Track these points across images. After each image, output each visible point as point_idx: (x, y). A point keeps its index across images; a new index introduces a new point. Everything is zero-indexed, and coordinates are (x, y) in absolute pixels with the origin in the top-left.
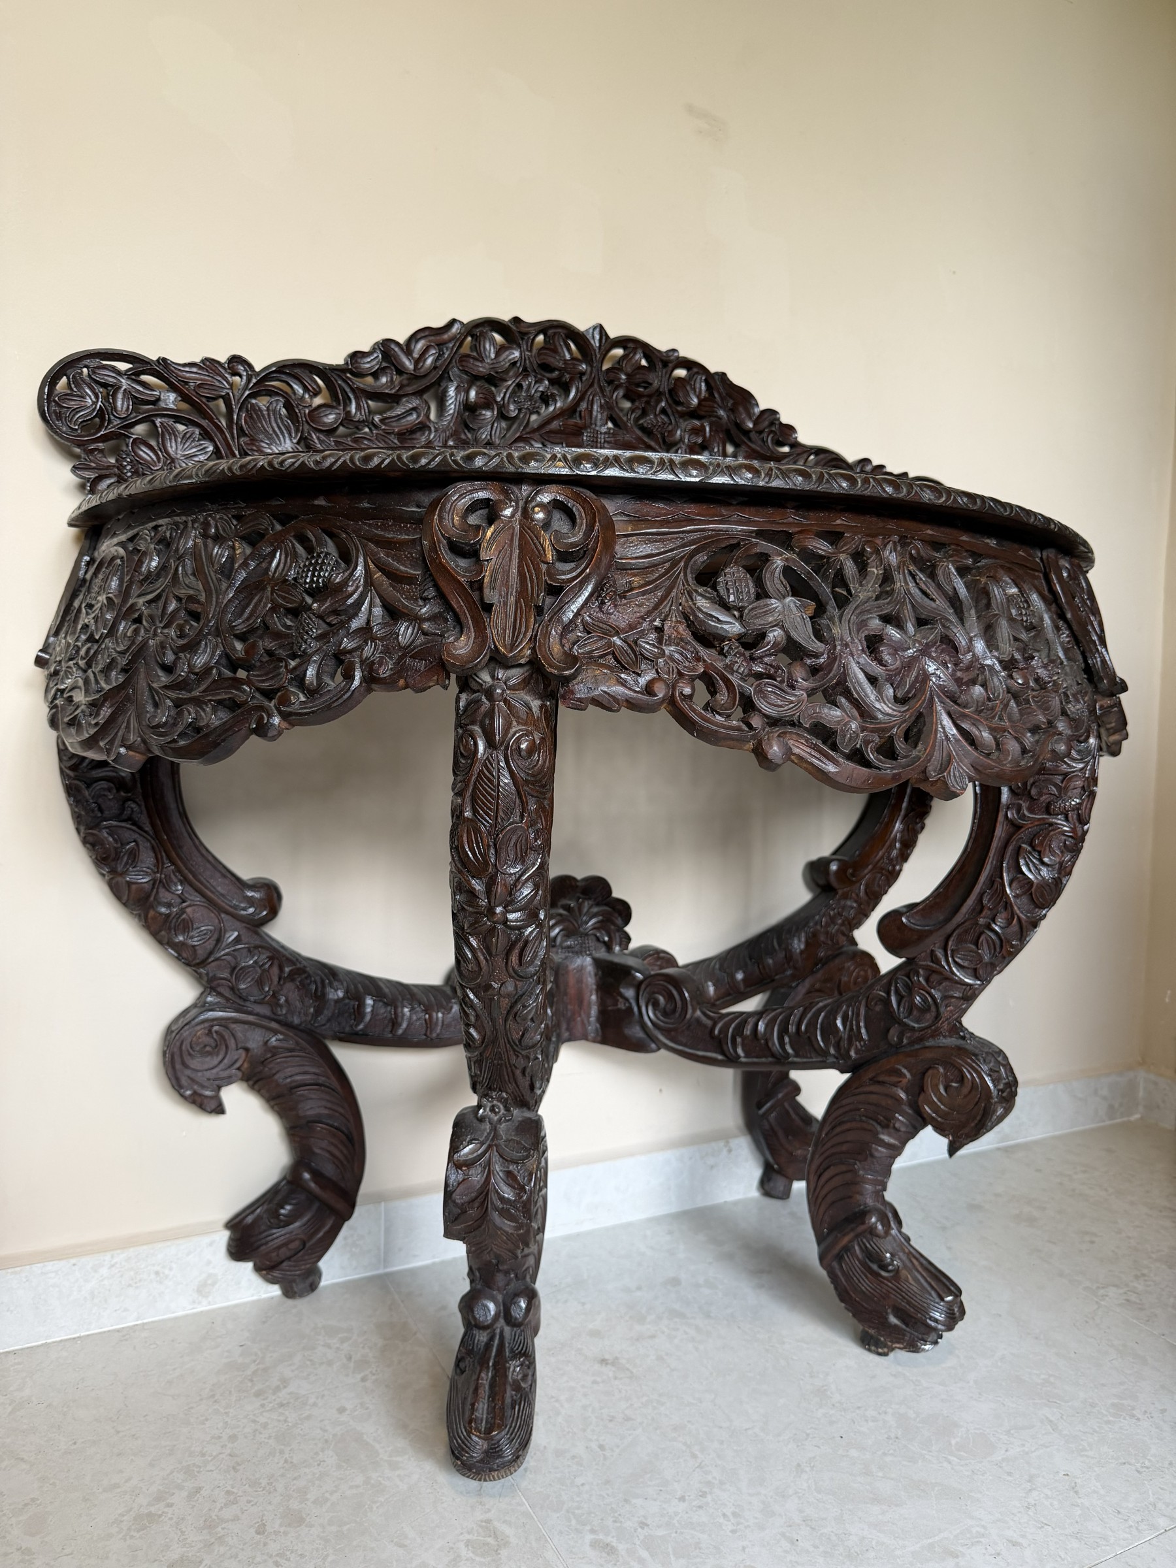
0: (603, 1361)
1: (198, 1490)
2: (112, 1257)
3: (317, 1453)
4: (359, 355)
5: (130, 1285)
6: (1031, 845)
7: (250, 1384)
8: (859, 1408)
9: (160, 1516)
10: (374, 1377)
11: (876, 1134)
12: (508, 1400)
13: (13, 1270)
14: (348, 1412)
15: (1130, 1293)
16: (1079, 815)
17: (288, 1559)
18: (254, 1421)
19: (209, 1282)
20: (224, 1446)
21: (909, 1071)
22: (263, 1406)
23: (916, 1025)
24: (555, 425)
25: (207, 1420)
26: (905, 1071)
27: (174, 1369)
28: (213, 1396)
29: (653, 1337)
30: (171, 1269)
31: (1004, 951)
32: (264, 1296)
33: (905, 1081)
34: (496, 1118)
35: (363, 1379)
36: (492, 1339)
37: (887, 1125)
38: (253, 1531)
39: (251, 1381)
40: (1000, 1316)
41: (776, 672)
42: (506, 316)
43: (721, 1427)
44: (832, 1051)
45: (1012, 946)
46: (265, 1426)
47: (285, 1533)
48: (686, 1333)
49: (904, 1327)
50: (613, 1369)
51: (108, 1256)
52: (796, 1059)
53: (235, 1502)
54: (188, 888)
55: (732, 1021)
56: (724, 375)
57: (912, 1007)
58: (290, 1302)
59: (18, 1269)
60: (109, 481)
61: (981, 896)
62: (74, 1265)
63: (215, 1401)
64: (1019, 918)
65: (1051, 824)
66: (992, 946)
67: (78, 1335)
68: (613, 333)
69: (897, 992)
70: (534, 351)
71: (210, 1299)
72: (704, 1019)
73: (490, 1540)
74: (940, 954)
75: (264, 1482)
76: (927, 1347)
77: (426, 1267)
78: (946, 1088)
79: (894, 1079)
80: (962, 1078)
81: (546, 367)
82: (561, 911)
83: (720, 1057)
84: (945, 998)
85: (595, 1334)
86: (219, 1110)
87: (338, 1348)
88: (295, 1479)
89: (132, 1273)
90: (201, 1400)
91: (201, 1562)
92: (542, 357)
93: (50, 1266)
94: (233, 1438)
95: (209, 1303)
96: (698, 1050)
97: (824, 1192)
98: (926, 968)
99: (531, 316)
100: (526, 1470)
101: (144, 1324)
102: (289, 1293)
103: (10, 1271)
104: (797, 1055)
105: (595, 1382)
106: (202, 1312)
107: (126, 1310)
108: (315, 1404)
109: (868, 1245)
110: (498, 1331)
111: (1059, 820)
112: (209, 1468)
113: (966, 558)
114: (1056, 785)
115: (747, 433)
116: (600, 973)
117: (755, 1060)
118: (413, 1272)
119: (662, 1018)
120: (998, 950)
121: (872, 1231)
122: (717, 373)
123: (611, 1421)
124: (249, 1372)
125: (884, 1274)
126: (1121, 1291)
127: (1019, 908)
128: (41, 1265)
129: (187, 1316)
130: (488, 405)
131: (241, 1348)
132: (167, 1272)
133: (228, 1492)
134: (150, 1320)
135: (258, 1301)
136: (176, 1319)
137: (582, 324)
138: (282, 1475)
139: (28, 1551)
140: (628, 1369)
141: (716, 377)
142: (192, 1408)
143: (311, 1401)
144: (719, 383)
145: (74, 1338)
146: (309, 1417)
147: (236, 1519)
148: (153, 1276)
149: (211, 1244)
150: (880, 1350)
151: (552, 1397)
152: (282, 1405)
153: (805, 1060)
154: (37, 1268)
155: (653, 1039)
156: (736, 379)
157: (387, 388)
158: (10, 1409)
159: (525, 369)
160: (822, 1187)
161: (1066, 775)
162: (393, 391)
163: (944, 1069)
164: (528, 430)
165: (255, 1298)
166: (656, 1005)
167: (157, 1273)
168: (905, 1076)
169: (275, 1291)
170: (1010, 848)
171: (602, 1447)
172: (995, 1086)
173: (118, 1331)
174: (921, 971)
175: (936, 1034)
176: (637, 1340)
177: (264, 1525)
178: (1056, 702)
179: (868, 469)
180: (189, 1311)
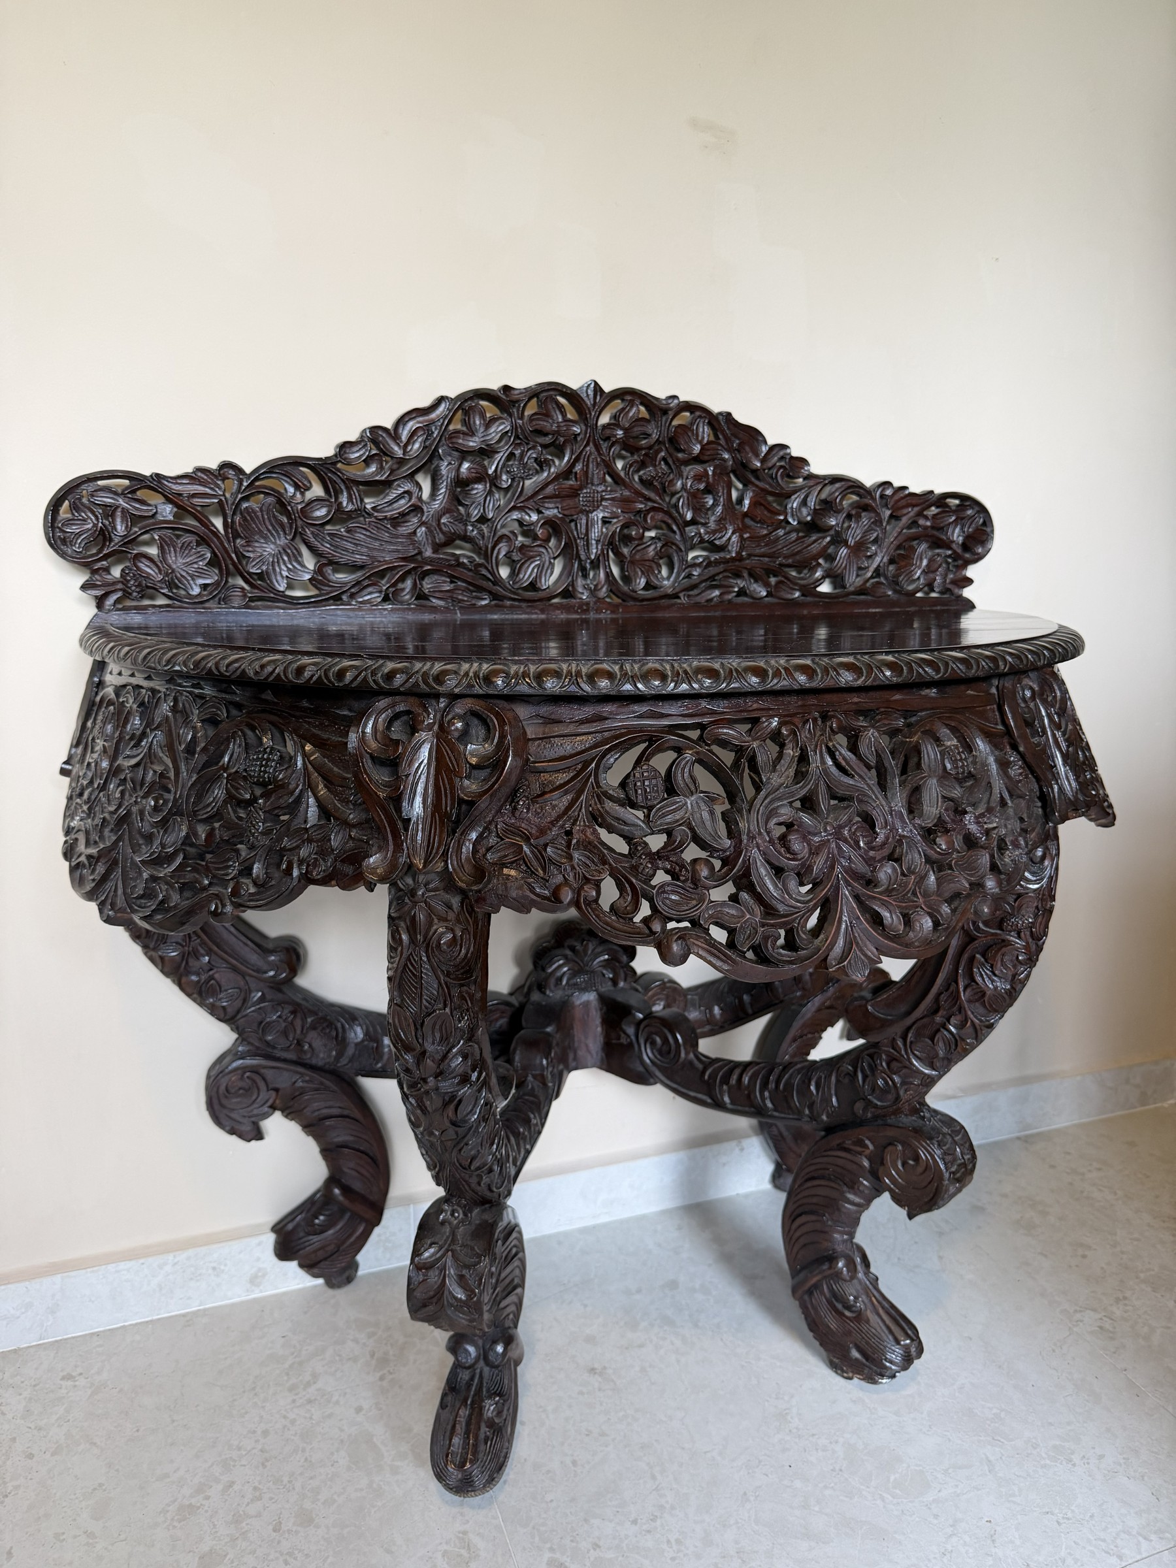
0: (592, 1371)
1: (231, 1484)
2: (175, 1257)
3: (332, 1454)
4: (348, 445)
5: (191, 1279)
6: (983, 956)
7: (286, 1378)
8: (813, 1435)
9: (199, 1508)
10: (390, 1377)
11: (842, 1193)
12: (482, 1436)
13: (91, 1269)
14: (363, 1412)
15: (1105, 1319)
16: (1031, 931)
17: (295, 1559)
18: (285, 1417)
19: (259, 1275)
20: (257, 1441)
21: (872, 1143)
22: (294, 1401)
23: (879, 1103)
24: (550, 490)
25: (246, 1413)
26: (867, 1142)
27: (226, 1358)
28: (254, 1389)
29: (641, 1346)
30: (226, 1265)
31: (959, 1049)
33: (867, 1152)
34: (455, 1222)
35: (382, 1378)
36: (472, 1379)
37: (853, 1185)
38: (271, 1527)
39: (288, 1374)
40: (971, 1339)
41: (681, 871)
42: (494, 385)
43: (683, 1449)
44: (807, 1112)
45: (968, 1044)
46: (293, 1422)
47: (297, 1532)
48: (672, 1343)
49: (864, 1361)
50: (600, 1379)
51: (170, 1257)
52: (776, 1114)
53: (260, 1498)
54: (215, 957)
55: (721, 1068)
56: (729, 414)
57: (874, 1088)
58: (330, 1292)
59: (95, 1269)
60: (114, 597)
61: (939, 994)
62: (143, 1264)
63: (256, 1394)
64: (973, 1023)
65: (1003, 941)
66: (947, 1044)
67: (151, 1319)
68: (607, 388)
69: (863, 1071)
70: (526, 418)
71: (261, 1288)
72: (696, 1062)
73: (463, 1552)
74: (900, 1043)
75: (286, 1480)
76: (884, 1381)
78: (903, 1165)
79: (859, 1149)
80: (917, 1158)
81: (540, 432)
83: (709, 1101)
84: (903, 1083)
85: (590, 1340)
86: (259, 1135)
87: (364, 1344)
88: (311, 1478)
89: (192, 1269)
90: (244, 1392)
91: (225, 1556)
92: (534, 423)
94: (266, 1433)
95: (261, 1292)
96: (690, 1090)
97: (798, 1234)
98: (888, 1054)
99: (521, 381)
100: (505, 1482)
101: (205, 1310)
102: (330, 1284)
103: (88, 1270)
104: (776, 1110)
105: (581, 1393)
106: (255, 1299)
107: (189, 1298)
108: (337, 1402)
109: (835, 1287)
110: (478, 1371)
111: (1013, 938)
112: (244, 1462)
113: (897, 719)
114: (1009, 904)
115: (755, 472)
116: (605, 1009)
117: (740, 1108)
119: (658, 1056)
120: (953, 1047)
121: (838, 1275)
122: (720, 413)
123: (587, 1435)
124: (286, 1366)
125: (847, 1313)
126: (1098, 1316)
127: (973, 1013)
129: (242, 1303)
130: (479, 480)
131: (283, 1340)
132: (222, 1267)
133: (255, 1488)
134: (211, 1306)
135: (304, 1289)
136: (234, 1305)
137: (574, 382)
138: (301, 1474)
139: (91, 1535)
140: (613, 1381)
141: (721, 417)
142: (234, 1400)
143: (334, 1399)
144: (723, 425)
145: (147, 1322)
146: (330, 1416)
147: (259, 1515)
148: (210, 1271)
149: (259, 1244)
150: (845, 1375)
151: (541, 1407)
152: (310, 1401)
153: (783, 1115)
154: (111, 1268)
155: (651, 1075)
156: (742, 418)
157: (377, 475)
158: (89, 1392)
159: (517, 438)
160: (796, 1230)
161: (1019, 896)
162: (383, 478)
163: (903, 1147)
164: (522, 499)
165: (301, 1286)
166: (653, 1043)
167: (214, 1269)
168: (868, 1148)
170: (966, 956)
171: (574, 1463)
172: (947, 1169)
173: (184, 1315)
174: (884, 1057)
175: (898, 1112)
176: (627, 1348)
177: (280, 1523)
178: (985, 859)
179: (889, 492)
180: (243, 1298)
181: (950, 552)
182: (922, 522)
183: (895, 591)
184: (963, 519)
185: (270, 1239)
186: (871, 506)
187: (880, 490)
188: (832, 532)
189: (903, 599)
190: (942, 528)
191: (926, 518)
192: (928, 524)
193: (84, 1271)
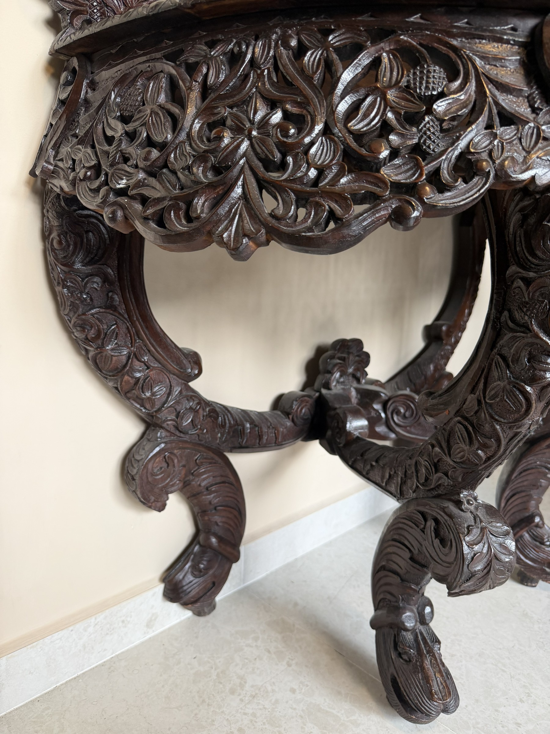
2: (96, 619)
5: (107, 634)
7: (221, 686)
10: (294, 662)
13: (31, 645)
14: (298, 691)
18: (245, 714)
19: (153, 618)
22: (242, 700)
25: (213, 721)
27: (163, 686)
28: (204, 701)
30: (131, 617)
32: (183, 618)
35: (289, 665)
39: (220, 683)
43: (500, 649)
46: (254, 715)
51: (93, 620)
54: (151, 358)
58: (202, 619)
59: (35, 644)
62: (72, 631)
63: (208, 705)
67: (76, 675)
71: (154, 629)
77: (265, 578)
82: (338, 361)
87: (256, 646)
89: (108, 626)
90: (198, 706)
93: (56, 636)
95: (153, 631)
103: (29, 647)
106: (150, 638)
107: (105, 650)
109: (535, 533)
116: (359, 396)
118: (260, 583)
119: (402, 420)
121: (536, 525)
124: (214, 677)
125: (544, 547)
128: (50, 636)
129: (142, 643)
131: (195, 659)
132: (129, 619)
134: (119, 652)
135: (181, 622)
136: (136, 647)
142: (196, 714)
143: (269, 689)
145: (75, 678)
146: (277, 701)
148: (121, 624)
149: (154, 594)
150: (534, 585)
152: (253, 697)
154: (47, 640)
166: (397, 413)
167: (123, 621)
169: (188, 614)
173: (103, 665)
180: (142, 640)
185: (161, 588)
193: (25, 648)
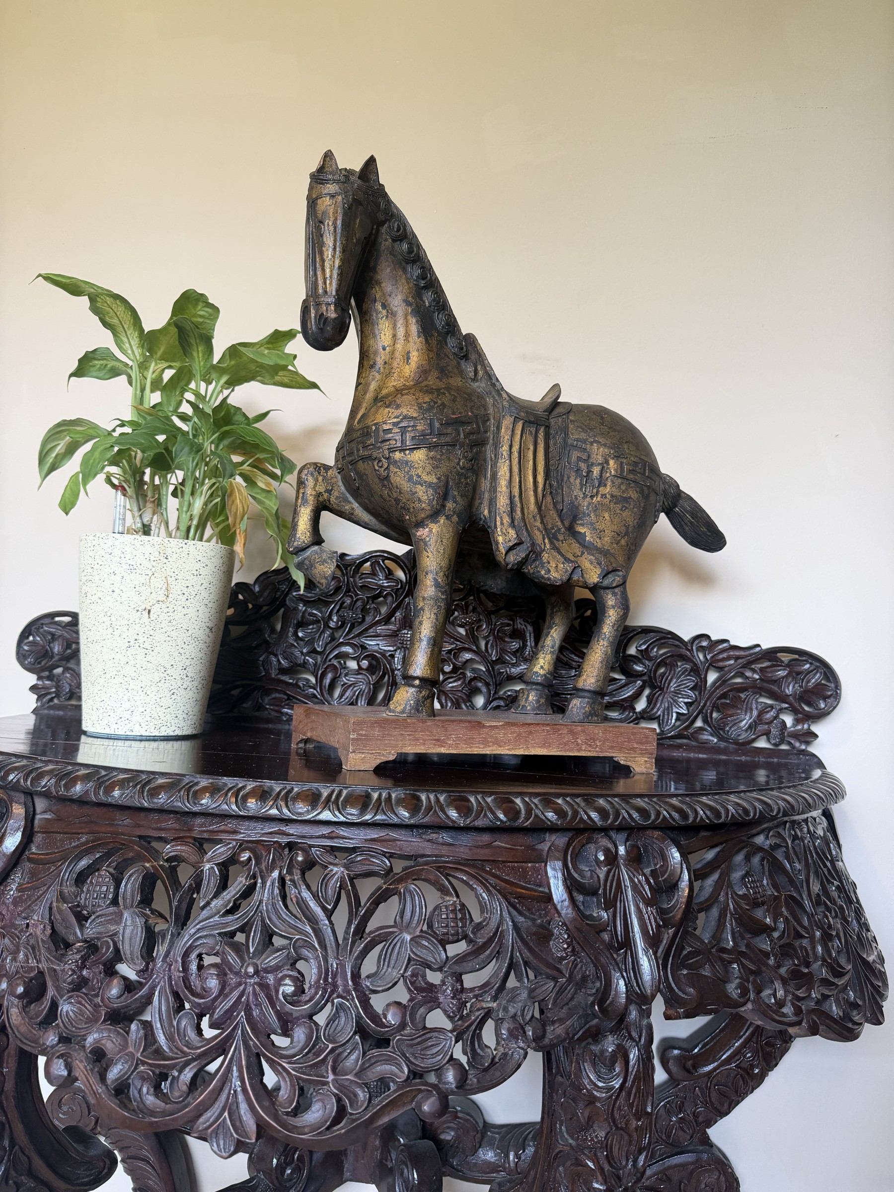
60: (50, 697)
70: (357, 576)
81: (367, 587)
92: (363, 580)
99: (356, 550)
130: (316, 622)
159: (348, 591)
164: (347, 638)
179: (704, 644)
181: (787, 706)
182: (749, 674)
183: (721, 738)
184: (798, 673)
186: (686, 656)
187: (697, 642)
188: (645, 678)
189: (732, 746)
190: (775, 681)
191: (754, 671)
192: (757, 677)
